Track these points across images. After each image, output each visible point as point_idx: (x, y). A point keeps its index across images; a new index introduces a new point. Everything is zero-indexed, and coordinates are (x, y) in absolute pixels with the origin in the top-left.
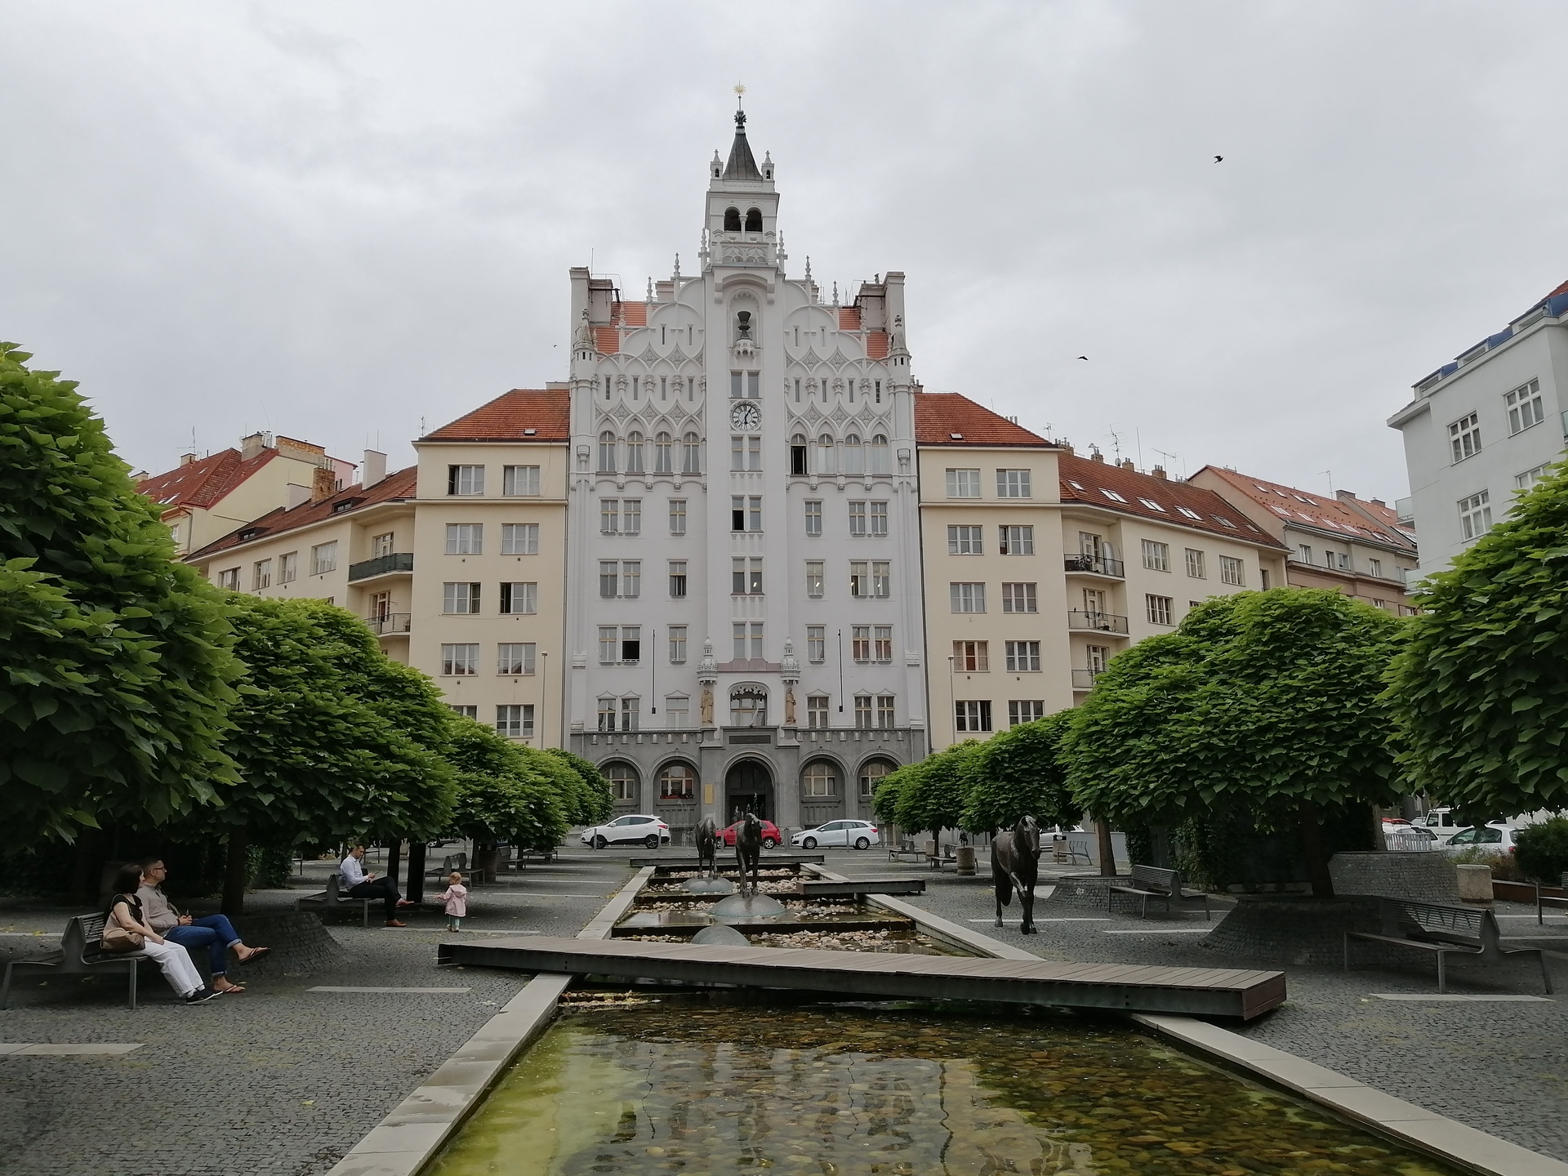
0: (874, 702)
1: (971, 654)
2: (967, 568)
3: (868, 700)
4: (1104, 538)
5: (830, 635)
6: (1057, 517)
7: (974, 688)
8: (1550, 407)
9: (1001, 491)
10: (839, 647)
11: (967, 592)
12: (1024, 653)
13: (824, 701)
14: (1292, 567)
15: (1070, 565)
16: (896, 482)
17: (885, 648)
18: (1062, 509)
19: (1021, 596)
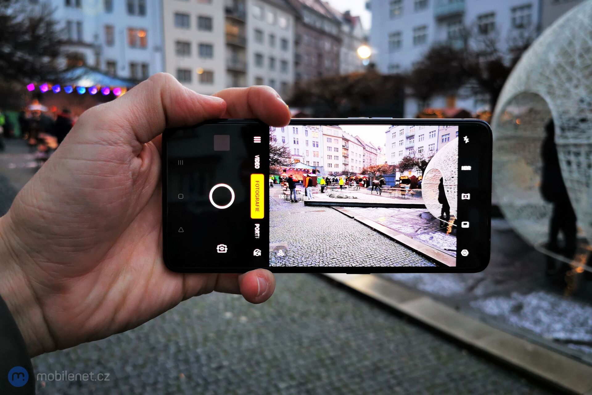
0: (316, 163)
1: (330, 157)
2: (329, 145)
3: (315, 162)
4: (347, 143)
5: (310, 152)
6: (342, 139)
7: (330, 162)
8: (405, 133)
9: (334, 134)
10: (311, 154)
11: (329, 148)
12: (337, 157)
13: (309, 162)
14: (366, 150)
15: (343, 146)
16: (319, 130)
17: (318, 155)
18: (342, 138)
19: (337, 150)
